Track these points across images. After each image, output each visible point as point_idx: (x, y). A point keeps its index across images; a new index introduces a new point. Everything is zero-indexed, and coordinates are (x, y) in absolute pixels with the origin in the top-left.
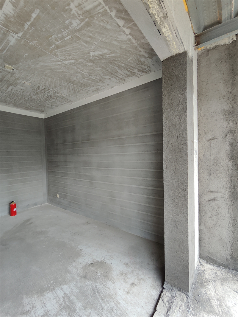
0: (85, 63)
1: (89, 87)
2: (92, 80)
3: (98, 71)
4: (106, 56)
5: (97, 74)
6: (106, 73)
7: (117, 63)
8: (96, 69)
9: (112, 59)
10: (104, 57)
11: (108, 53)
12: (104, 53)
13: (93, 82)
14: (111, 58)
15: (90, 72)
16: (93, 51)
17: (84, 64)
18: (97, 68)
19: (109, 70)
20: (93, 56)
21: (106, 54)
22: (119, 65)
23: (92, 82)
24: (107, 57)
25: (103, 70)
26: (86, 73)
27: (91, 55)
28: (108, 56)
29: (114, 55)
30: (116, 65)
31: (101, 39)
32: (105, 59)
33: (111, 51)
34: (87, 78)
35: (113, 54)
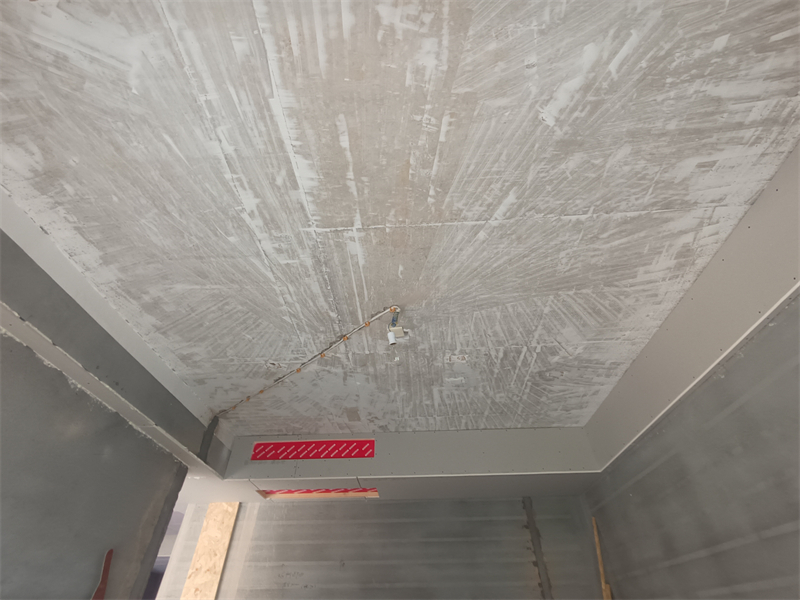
0: (552, 172)
1: (641, 269)
2: (629, 226)
3: (627, 168)
4: (609, 73)
5: (631, 186)
6: (667, 151)
7: (678, 59)
8: (608, 166)
9: (644, 64)
10: (605, 85)
11: (606, 55)
12: (593, 69)
13: (642, 234)
14: (636, 63)
15: (598, 195)
16: (545, 97)
17: (551, 181)
18: (611, 162)
19: (672, 126)
20: (557, 120)
21: (599, 65)
22: (702, 63)
23: (636, 236)
24: (615, 76)
25: (644, 147)
26: (585, 213)
27: (550, 122)
28: (613, 67)
29: (635, 38)
30: (684, 77)
31: (535, 23)
32: (613, 88)
33: (612, 32)
34: (604, 229)
35: (630, 34)
